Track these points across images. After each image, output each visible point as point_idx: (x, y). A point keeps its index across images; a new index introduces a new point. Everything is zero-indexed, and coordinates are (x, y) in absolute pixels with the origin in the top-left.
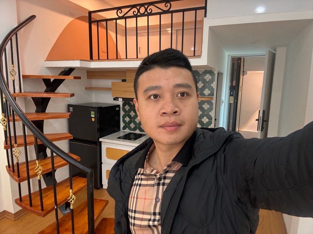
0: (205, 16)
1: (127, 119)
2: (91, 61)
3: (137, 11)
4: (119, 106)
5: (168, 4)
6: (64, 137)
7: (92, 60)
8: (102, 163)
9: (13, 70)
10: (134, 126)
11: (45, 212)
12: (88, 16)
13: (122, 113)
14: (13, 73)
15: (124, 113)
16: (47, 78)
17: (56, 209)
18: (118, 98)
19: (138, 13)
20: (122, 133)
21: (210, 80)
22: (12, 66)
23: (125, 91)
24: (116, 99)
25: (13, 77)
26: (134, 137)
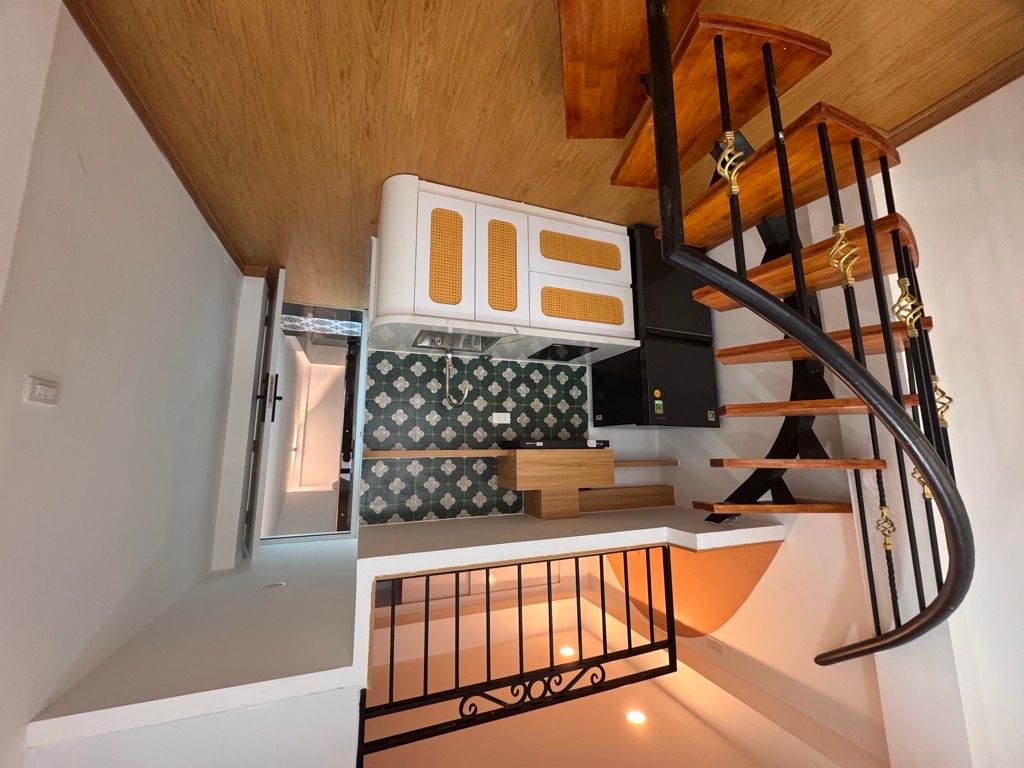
0: (363, 693)
1: (575, 393)
2: (667, 543)
3: (552, 684)
4: (597, 424)
5: (467, 712)
6: (739, 353)
7: (664, 547)
8: (632, 286)
9: (885, 535)
10: (558, 377)
11: (814, 121)
12: (677, 637)
13: (588, 407)
14: (887, 525)
15: (584, 407)
16: (783, 506)
17: (781, 130)
18: (598, 447)
19: (549, 680)
20: (587, 360)
21: (373, 500)
22: (889, 548)
23: (580, 465)
24: (603, 444)
25: (885, 514)
26: (557, 352)
